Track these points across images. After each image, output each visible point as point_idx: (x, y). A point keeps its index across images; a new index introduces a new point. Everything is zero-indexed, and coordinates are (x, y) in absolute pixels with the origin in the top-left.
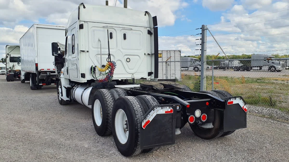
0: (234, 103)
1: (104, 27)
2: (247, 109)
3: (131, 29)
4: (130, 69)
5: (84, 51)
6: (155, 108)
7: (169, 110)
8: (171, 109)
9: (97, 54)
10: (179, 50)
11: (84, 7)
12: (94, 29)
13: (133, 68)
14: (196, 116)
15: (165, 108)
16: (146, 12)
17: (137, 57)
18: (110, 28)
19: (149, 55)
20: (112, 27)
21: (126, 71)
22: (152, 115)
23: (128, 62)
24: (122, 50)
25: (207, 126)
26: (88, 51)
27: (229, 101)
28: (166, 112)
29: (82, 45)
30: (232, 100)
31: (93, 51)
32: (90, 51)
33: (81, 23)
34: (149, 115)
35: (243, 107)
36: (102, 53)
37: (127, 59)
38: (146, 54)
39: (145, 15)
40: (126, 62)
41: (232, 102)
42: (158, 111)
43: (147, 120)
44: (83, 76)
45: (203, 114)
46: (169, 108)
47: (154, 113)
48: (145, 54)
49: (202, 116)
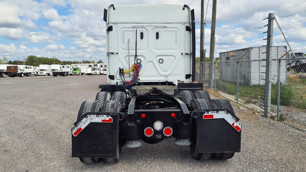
0: (214, 117)
1: (133, 27)
2: (240, 126)
3: (165, 27)
4: (163, 71)
5: (113, 53)
6: (88, 116)
7: (108, 119)
8: (110, 117)
9: (126, 55)
10: (284, 46)
11: (114, 9)
12: (124, 31)
13: (166, 70)
14: (155, 129)
15: (102, 116)
16: (185, 6)
17: (172, 57)
18: (142, 28)
19: (186, 55)
20: (143, 27)
21: (159, 73)
22: (84, 123)
23: (160, 63)
24: (153, 50)
25: (179, 143)
26: (117, 53)
27: (206, 114)
28: (103, 121)
29: (111, 47)
30: (210, 113)
31: (123, 53)
32: (119, 53)
33: (110, 25)
34: (81, 122)
35: (233, 124)
36: (130, 55)
37: (160, 59)
38: (184, 53)
39: (184, 9)
40: (159, 63)
41: (212, 116)
42: (92, 119)
43: (78, 128)
44: (112, 77)
45: (166, 128)
46: (107, 117)
47: (87, 121)
48: (182, 54)
49: (164, 129)
